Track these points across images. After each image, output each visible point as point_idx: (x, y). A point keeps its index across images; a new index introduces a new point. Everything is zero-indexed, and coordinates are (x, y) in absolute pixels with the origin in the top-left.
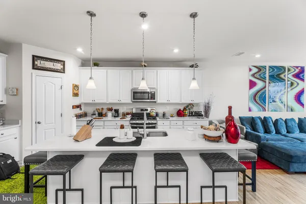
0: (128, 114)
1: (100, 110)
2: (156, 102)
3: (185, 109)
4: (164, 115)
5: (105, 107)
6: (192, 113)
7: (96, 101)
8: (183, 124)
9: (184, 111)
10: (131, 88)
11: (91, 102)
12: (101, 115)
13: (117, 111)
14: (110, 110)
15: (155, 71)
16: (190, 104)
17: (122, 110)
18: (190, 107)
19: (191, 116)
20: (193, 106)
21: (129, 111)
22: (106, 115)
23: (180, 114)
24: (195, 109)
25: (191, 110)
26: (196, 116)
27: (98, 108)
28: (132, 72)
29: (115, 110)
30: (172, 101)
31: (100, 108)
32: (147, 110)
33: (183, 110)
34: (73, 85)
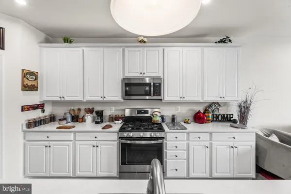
0: (117, 118)
1: (76, 111)
2: (161, 100)
3: (206, 111)
4: (173, 119)
5: (83, 107)
6: (217, 117)
7: (67, 99)
8: (211, 139)
9: (207, 114)
10: (121, 77)
11: (58, 99)
12: (76, 119)
13: (100, 114)
14: (90, 111)
15: (161, 49)
16: (214, 103)
17: (108, 112)
18: (214, 107)
19: (216, 121)
20: (220, 105)
21: (119, 114)
22: (83, 120)
23: (199, 118)
24: (222, 111)
25: (216, 113)
26: (223, 121)
27: (72, 108)
28: (123, 51)
29: (97, 113)
30: (187, 99)
31: (76, 108)
32: (146, 112)
33: (204, 113)
34: (23, 70)
